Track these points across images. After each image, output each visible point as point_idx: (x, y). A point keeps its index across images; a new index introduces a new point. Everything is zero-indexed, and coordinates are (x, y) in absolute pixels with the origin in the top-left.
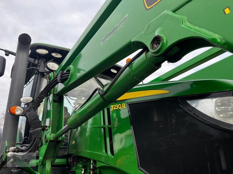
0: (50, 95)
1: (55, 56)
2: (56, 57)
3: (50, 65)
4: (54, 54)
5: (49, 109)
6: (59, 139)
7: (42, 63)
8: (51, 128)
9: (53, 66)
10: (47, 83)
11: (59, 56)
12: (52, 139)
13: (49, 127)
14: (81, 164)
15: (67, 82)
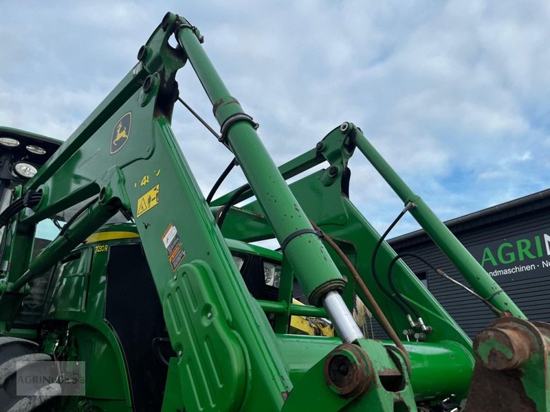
0: (12, 222)
1: (32, 151)
2: (36, 152)
3: (20, 168)
4: (30, 148)
5: (9, 244)
6: (20, 291)
7: (8, 162)
8: (8, 273)
9: (27, 170)
10: (11, 201)
11: (41, 151)
12: (8, 290)
13: (6, 272)
14: (56, 333)
15: (37, 207)
